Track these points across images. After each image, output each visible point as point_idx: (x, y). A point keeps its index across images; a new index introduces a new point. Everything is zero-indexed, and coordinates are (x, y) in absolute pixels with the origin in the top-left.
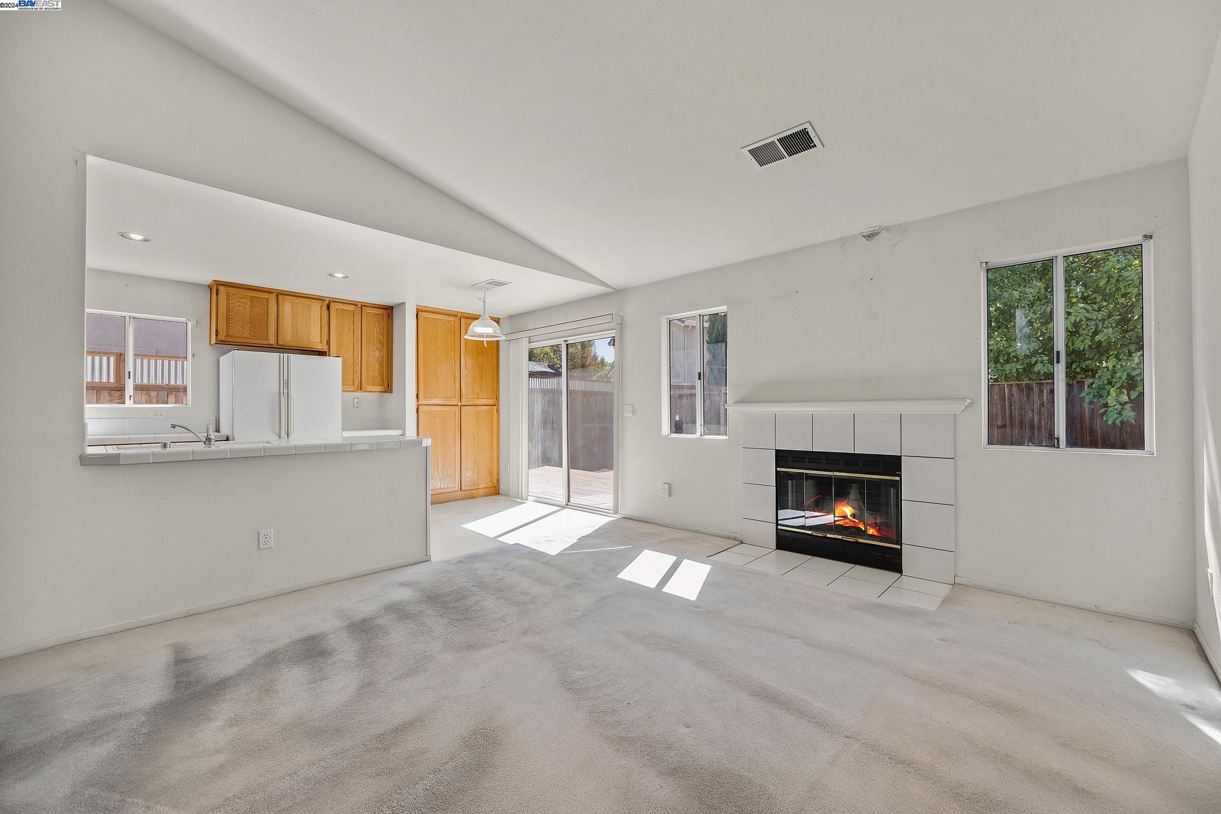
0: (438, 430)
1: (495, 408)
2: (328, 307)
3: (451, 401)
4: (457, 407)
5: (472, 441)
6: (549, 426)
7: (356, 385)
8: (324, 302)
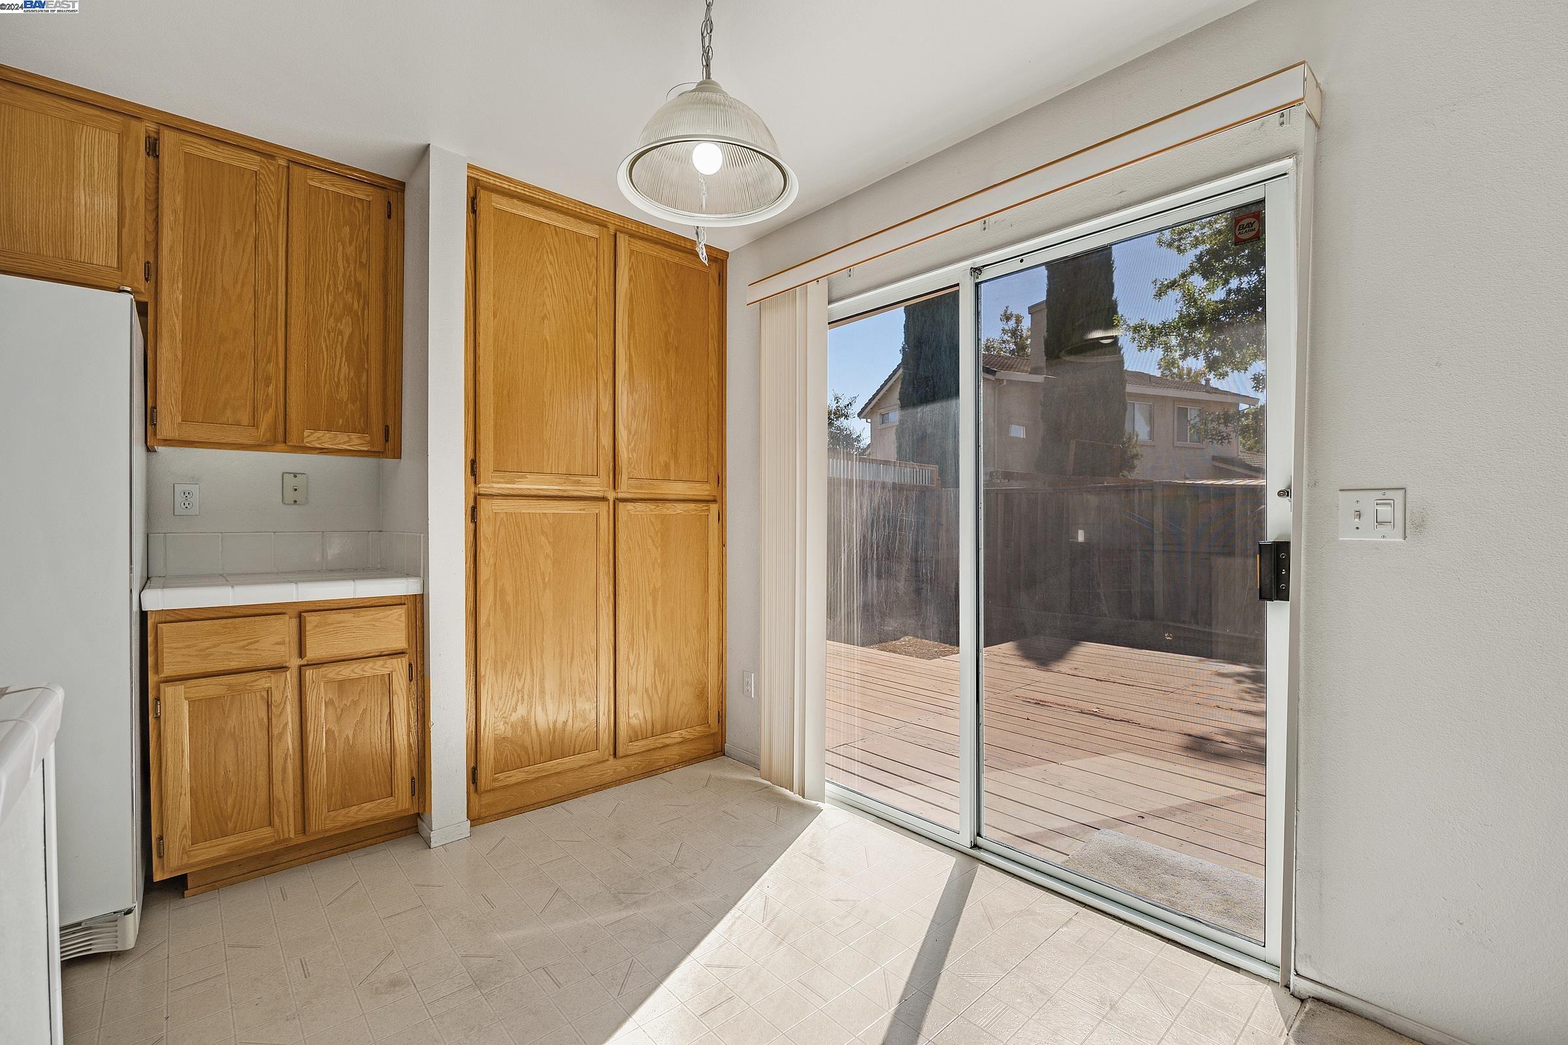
0: (543, 574)
1: (714, 508)
2: (153, 148)
3: (584, 484)
4: (603, 505)
5: (650, 607)
6: (903, 570)
7: (263, 427)
8: (134, 122)
